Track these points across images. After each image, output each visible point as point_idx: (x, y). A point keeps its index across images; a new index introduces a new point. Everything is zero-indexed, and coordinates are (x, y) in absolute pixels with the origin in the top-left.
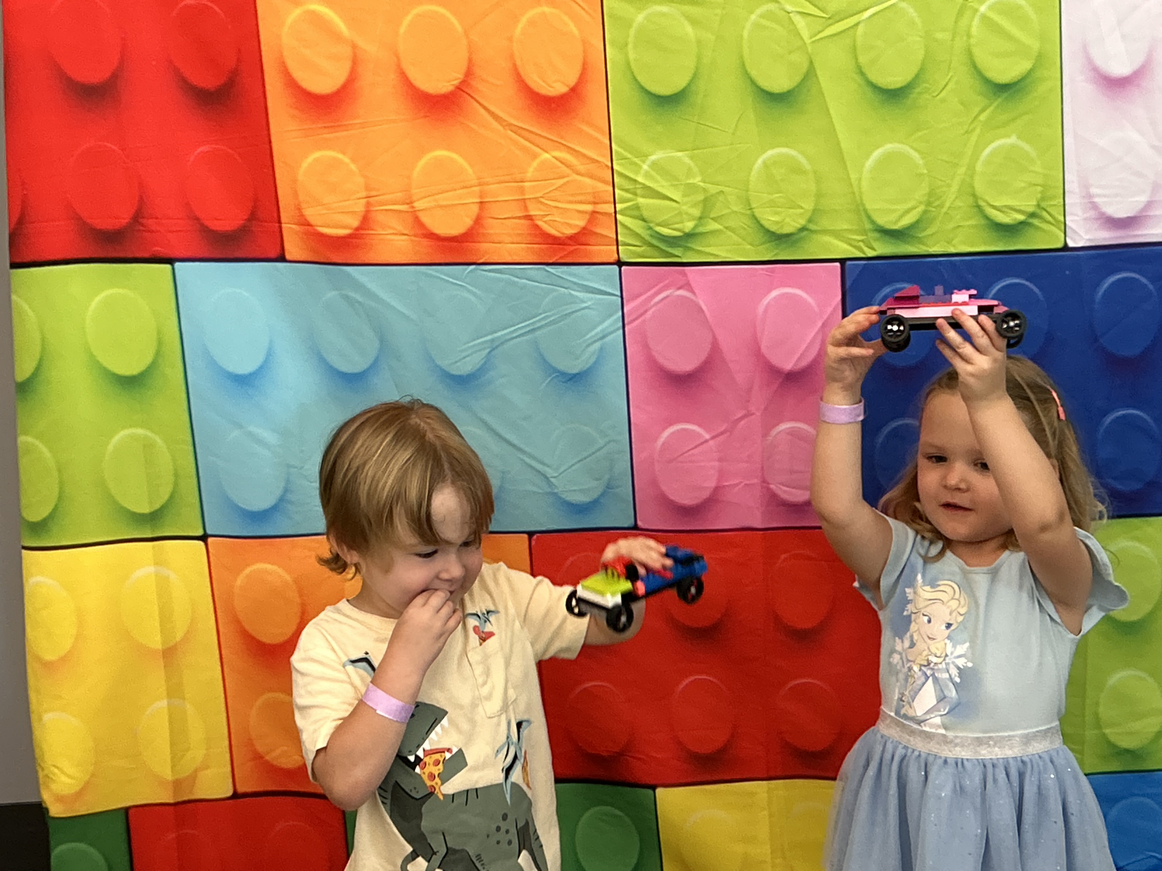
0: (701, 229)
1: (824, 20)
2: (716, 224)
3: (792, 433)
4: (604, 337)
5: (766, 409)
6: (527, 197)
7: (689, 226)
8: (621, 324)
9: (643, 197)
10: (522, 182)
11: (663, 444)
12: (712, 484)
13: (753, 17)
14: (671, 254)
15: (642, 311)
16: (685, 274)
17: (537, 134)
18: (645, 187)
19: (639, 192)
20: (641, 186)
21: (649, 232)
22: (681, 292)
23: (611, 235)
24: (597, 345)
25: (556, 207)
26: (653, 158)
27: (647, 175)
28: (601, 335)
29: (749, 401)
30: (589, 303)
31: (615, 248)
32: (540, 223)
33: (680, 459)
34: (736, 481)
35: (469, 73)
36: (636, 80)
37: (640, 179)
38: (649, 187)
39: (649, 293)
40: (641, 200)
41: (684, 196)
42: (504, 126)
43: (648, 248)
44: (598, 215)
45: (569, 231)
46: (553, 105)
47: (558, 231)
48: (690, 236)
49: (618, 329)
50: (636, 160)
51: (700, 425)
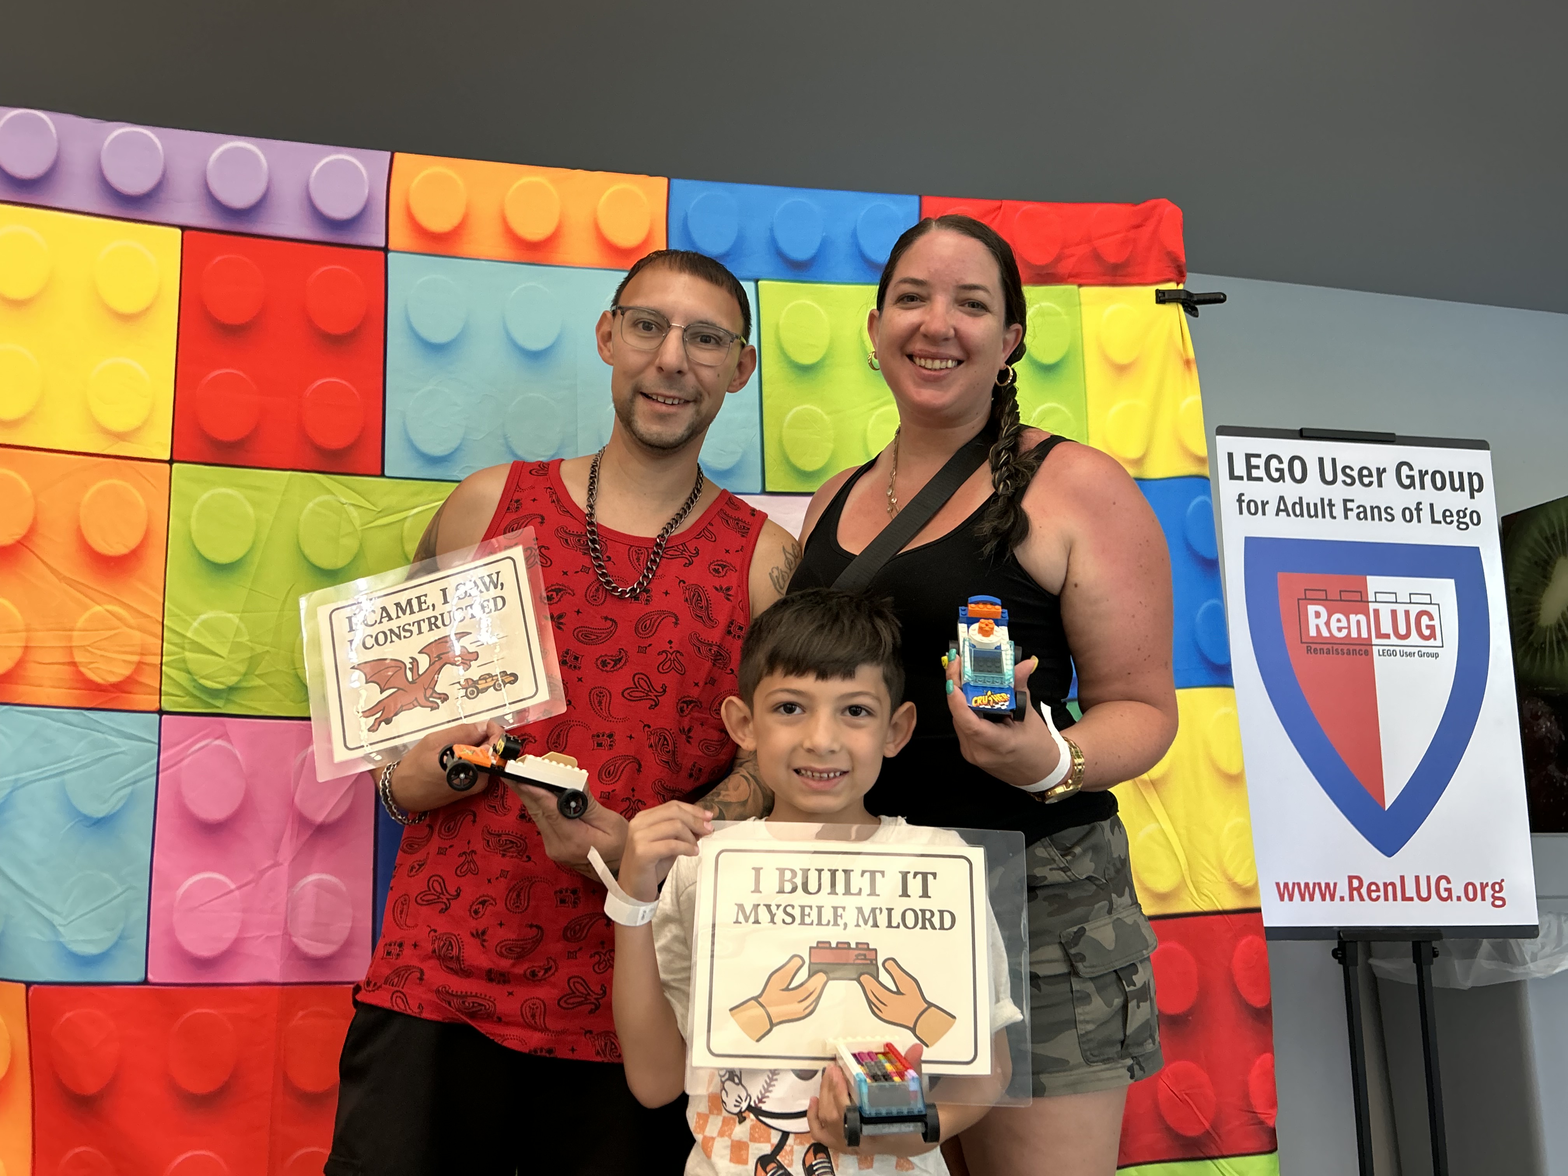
0: (244, 684)
1: (375, 513)
2: (259, 680)
3: (319, 885)
4: (135, 783)
5: (293, 860)
6: (74, 644)
7: (232, 680)
8: (155, 771)
9: (190, 651)
10: (71, 630)
11: (185, 892)
12: (231, 935)
13: (311, 505)
14: (212, 705)
15: (179, 759)
16: (224, 725)
17: (92, 589)
18: (193, 642)
19: (187, 646)
20: (189, 641)
21: (193, 684)
22: (218, 742)
23: (154, 685)
24: (128, 790)
25: (101, 656)
26: (203, 617)
27: (196, 631)
28: (132, 780)
29: (277, 851)
30: (123, 749)
31: (158, 697)
32: (83, 669)
33: (202, 908)
34: (258, 934)
35: (32, 531)
36: (195, 547)
37: (189, 634)
38: (197, 642)
39: (187, 743)
40: (188, 655)
41: (230, 652)
42: (60, 580)
43: (190, 699)
44: (144, 666)
45: (113, 679)
46: (112, 564)
47: (103, 679)
48: (232, 689)
49: (151, 776)
50: (187, 618)
51: (227, 875)
